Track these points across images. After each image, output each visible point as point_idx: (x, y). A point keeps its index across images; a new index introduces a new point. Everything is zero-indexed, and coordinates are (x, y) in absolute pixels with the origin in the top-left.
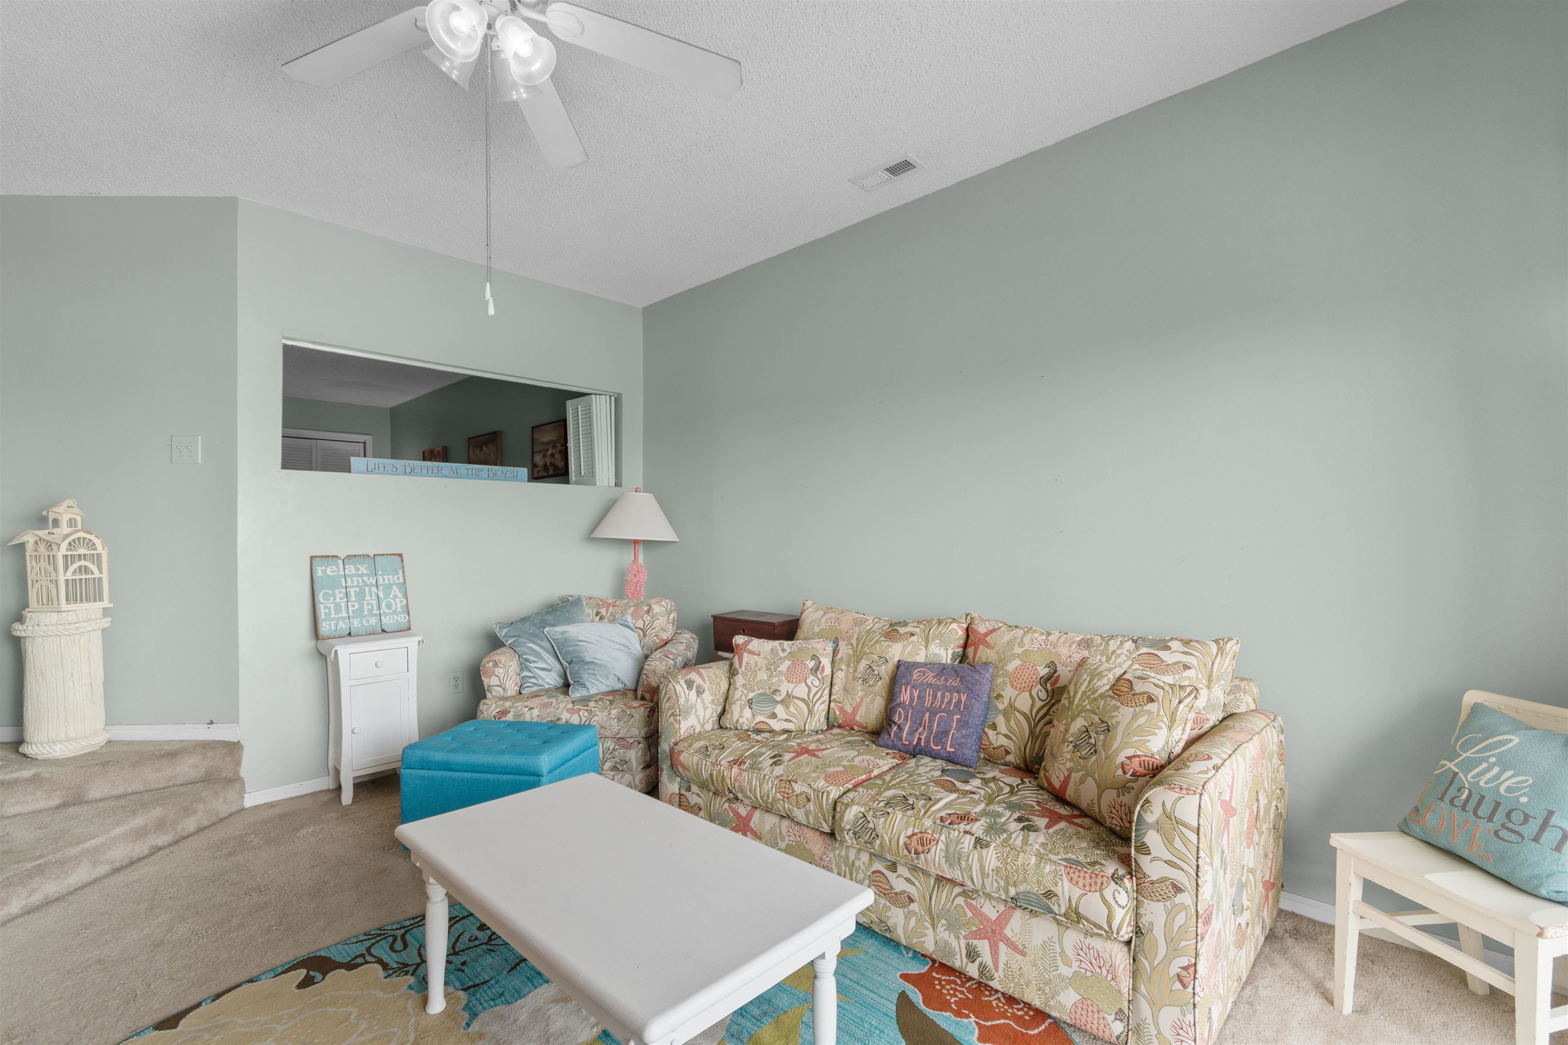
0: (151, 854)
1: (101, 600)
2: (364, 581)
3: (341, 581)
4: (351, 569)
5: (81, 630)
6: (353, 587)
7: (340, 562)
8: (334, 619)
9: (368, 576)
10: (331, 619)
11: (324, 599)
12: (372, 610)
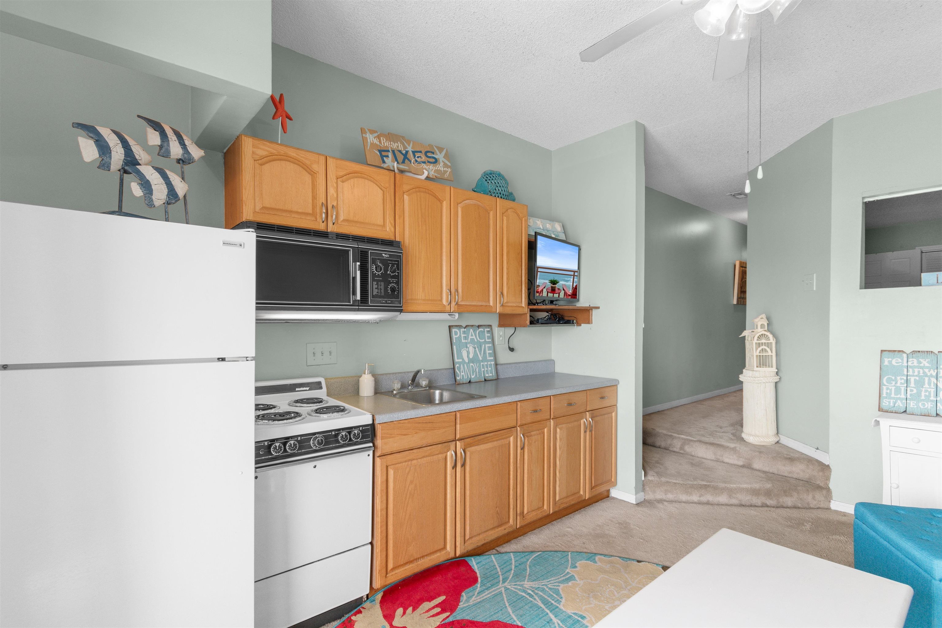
0: (762, 506)
1: (772, 367)
2: (924, 372)
3: (903, 371)
4: (913, 362)
5: (760, 381)
6: (913, 376)
7: (905, 355)
8: (894, 398)
9: (930, 369)
10: (891, 398)
11: (887, 383)
12: (929, 396)
